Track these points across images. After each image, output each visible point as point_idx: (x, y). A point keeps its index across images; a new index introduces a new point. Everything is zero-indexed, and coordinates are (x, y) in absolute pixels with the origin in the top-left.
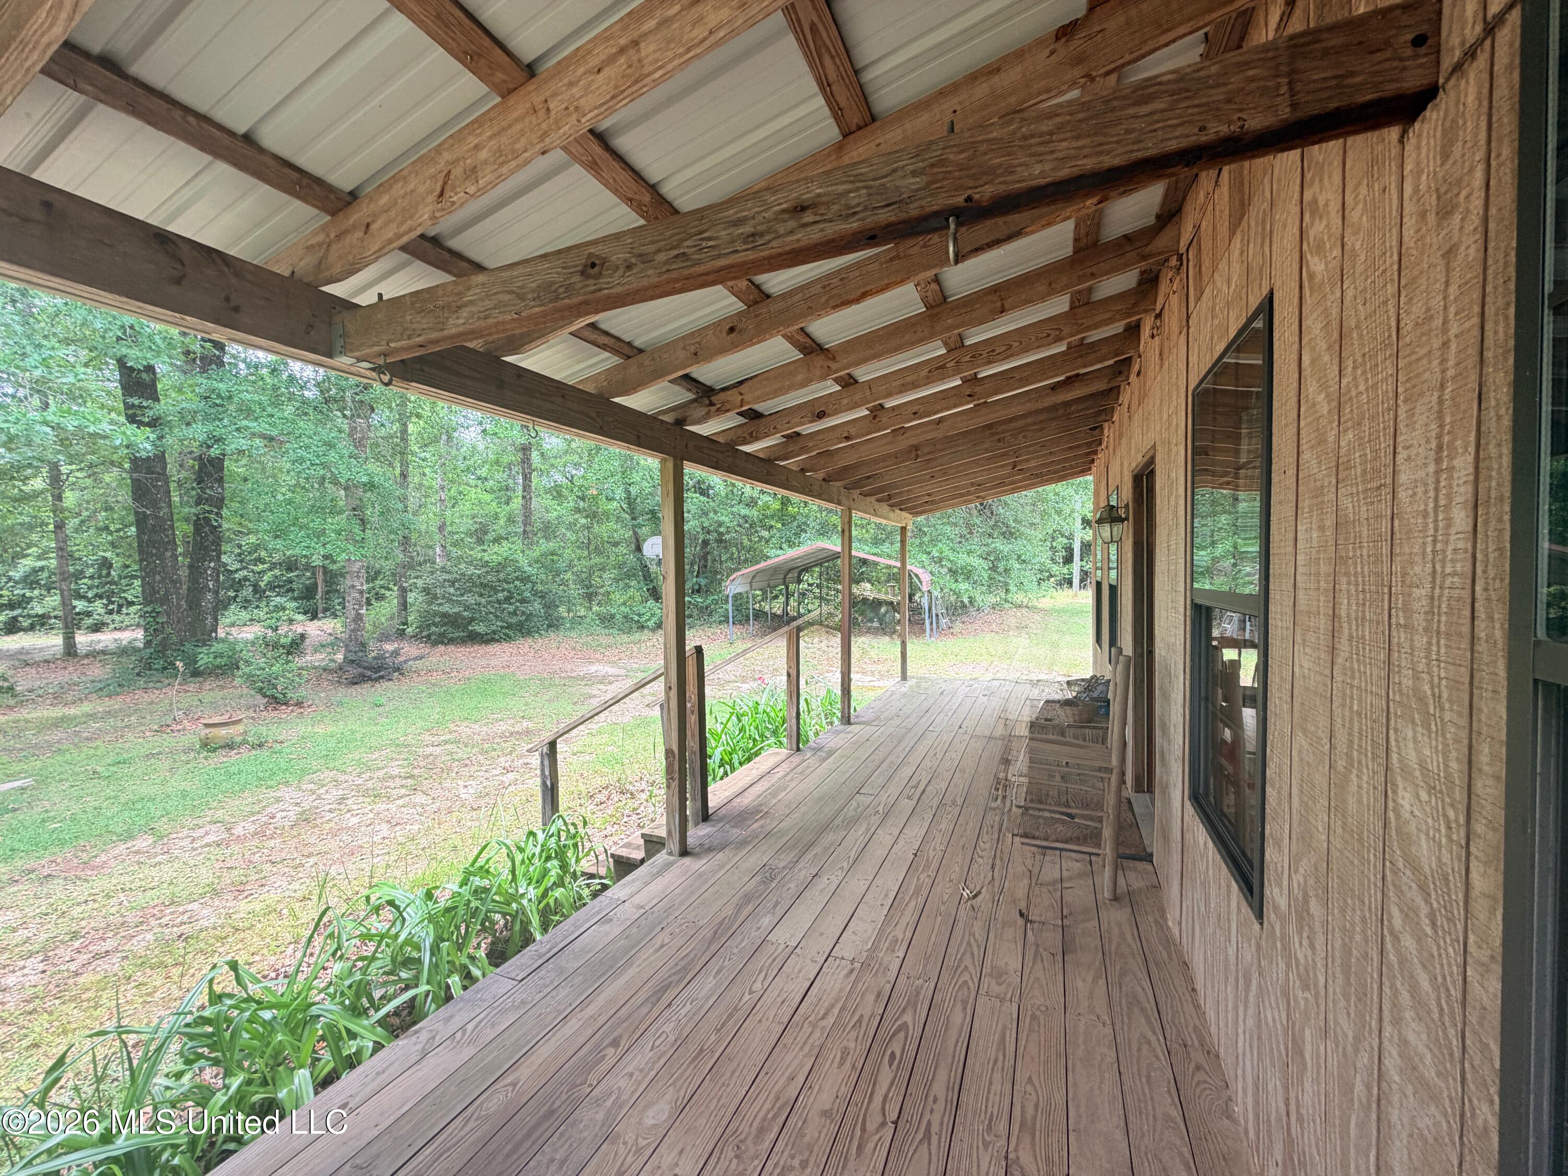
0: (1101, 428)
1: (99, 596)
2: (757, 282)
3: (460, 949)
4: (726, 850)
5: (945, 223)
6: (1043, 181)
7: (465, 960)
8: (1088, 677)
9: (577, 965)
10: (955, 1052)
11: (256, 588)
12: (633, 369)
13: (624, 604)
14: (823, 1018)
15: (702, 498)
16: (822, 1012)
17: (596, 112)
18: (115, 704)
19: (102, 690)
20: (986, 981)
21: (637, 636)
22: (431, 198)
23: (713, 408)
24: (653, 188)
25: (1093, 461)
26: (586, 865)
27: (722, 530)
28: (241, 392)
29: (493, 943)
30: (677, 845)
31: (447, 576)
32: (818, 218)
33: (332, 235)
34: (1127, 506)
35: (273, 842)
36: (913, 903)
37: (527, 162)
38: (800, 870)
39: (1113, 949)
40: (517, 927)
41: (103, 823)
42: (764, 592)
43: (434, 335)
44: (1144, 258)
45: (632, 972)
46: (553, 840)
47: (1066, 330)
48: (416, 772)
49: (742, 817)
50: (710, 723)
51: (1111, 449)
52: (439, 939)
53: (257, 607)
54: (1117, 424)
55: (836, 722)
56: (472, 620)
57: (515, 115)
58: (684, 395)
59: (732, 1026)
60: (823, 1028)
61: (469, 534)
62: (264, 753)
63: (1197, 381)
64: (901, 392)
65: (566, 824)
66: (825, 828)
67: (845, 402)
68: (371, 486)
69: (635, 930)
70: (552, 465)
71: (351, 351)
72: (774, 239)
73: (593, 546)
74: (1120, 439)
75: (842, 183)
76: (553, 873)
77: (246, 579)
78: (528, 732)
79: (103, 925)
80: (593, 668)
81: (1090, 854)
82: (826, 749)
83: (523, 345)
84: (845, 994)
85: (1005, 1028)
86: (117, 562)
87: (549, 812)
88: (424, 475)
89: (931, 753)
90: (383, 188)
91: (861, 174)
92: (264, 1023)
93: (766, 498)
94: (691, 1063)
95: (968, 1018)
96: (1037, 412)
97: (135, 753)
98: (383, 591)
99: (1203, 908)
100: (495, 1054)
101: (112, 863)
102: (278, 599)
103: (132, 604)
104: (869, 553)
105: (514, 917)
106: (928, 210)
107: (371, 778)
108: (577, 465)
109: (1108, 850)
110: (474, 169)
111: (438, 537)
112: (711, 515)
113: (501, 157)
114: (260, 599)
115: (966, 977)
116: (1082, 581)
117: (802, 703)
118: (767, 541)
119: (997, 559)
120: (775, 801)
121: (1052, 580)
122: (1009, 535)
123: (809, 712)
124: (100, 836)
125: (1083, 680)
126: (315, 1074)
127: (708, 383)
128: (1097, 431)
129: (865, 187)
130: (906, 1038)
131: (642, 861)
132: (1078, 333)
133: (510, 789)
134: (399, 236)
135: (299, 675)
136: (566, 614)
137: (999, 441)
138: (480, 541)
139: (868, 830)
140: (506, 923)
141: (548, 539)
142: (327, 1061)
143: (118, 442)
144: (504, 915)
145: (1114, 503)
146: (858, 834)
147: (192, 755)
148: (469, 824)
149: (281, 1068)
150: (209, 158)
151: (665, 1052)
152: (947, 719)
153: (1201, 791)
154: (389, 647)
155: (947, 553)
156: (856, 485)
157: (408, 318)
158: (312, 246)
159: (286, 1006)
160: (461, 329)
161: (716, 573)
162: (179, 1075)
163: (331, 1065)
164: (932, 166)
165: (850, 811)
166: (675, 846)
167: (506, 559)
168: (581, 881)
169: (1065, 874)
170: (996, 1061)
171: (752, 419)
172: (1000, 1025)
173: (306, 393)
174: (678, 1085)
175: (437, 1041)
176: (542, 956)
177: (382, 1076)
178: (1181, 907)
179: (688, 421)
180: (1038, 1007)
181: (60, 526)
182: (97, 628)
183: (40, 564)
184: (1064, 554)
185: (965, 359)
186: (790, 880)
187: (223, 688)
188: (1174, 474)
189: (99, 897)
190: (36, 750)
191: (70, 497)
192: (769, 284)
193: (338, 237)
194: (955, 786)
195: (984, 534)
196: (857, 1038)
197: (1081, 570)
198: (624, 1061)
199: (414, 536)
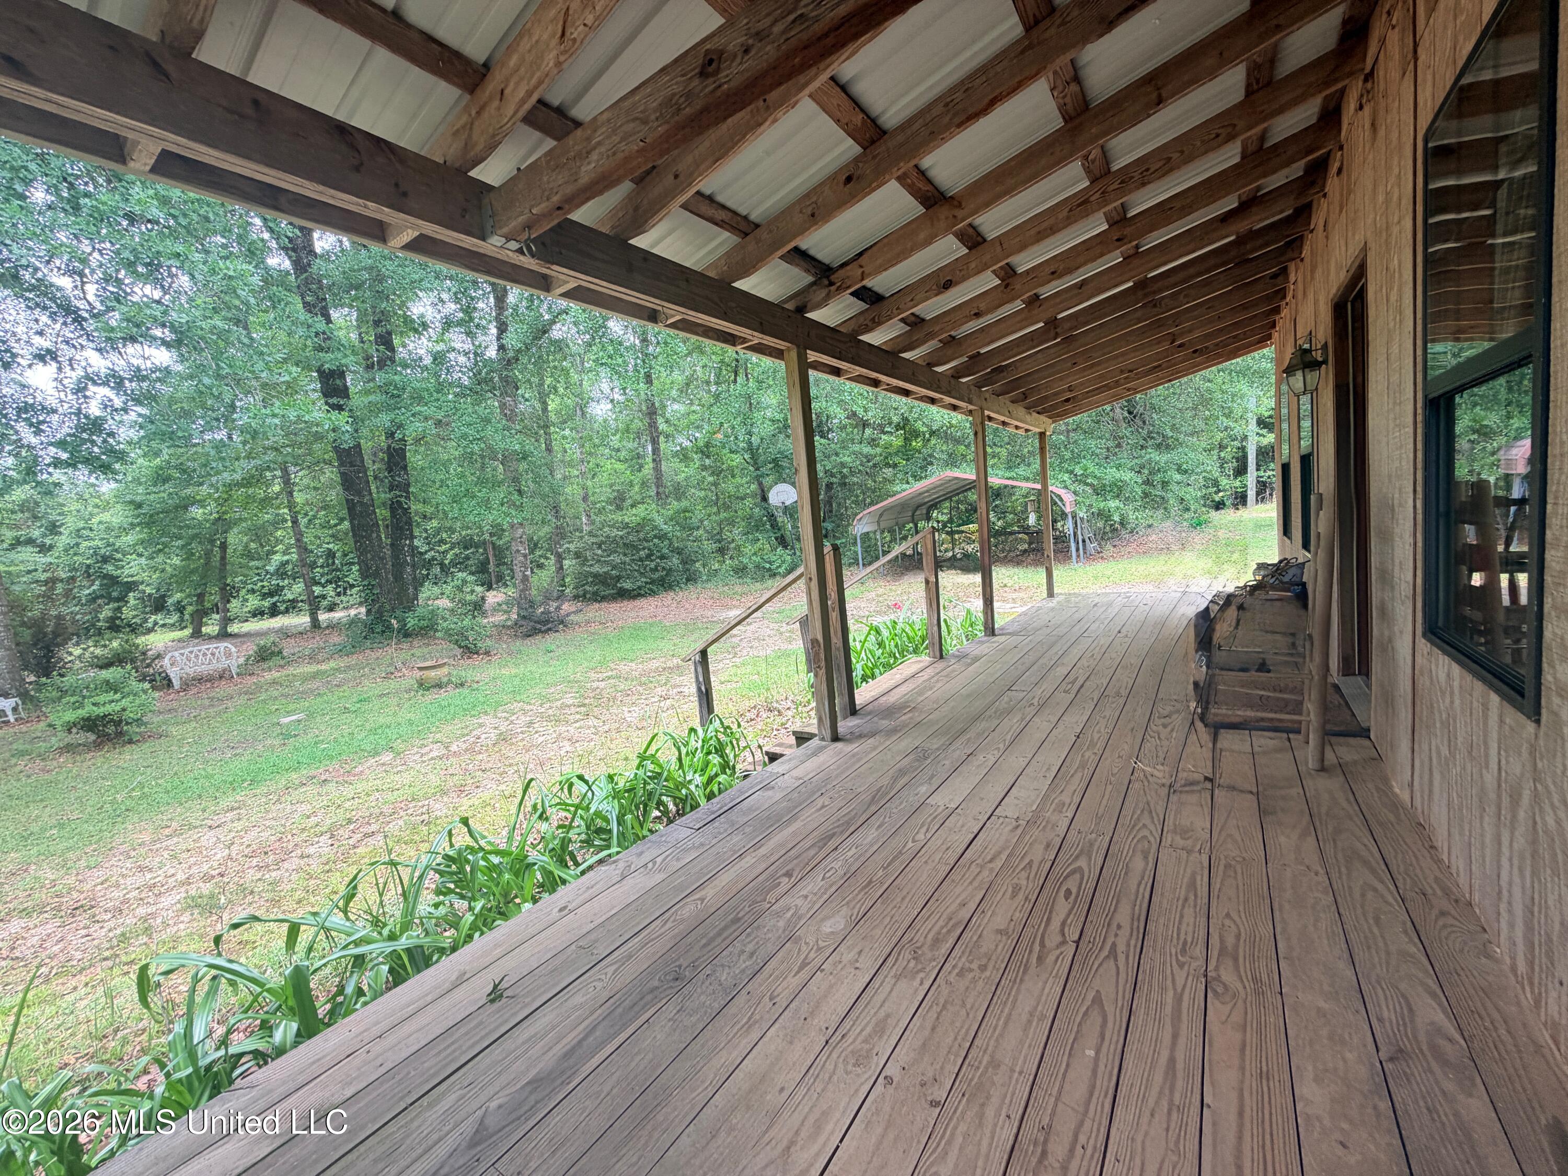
0: (1284, 271)
1: (329, 582)
4: (877, 737)
9: (746, 820)
10: (1138, 891)
11: (443, 567)
12: (751, 247)
13: (755, 554)
14: (991, 861)
15: (823, 441)
16: (989, 858)
18: (353, 660)
19: (341, 651)
20: (1168, 839)
21: (769, 583)
22: (555, 41)
23: (833, 288)
25: (1273, 325)
26: (744, 764)
27: (845, 471)
30: (829, 731)
31: (593, 540)
33: (473, 113)
34: (1325, 347)
35: (481, 756)
36: (1079, 775)
38: (954, 751)
39: (1323, 812)
41: (357, 744)
42: (893, 532)
43: (568, 190)
45: (797, 824)
46: (712, 735)
47: (1241, 125)
48: (587, 701)
49: (890, 712)
51: (1300, 295)
52: (623, 814)
53: (445, 582)
54: (1307, 260)
55: (979, 636)
56: (618, 578)
58: (798, 278)
59: (898, 865)
60: (991, 870)
61: (609, 502)
62: (465, 691)
63: (1429, 121)
64: (1037, 242)
65: (722, 723)
66: (977, 718)
67: (973, 265)
68: (523, 455)
69: (796, 795)
71: (501, 228)
73: (722, 503)
74: (1313, 274)
76: (715, 763)
77: (433, 559)
78: (678, 667)
79: (367, 814)
81: (1289, 731)
82: (970, 656)
83: (646, 221)
84: (1011, 844)
85: (1194, 875)
86: (339, 552)
87: (706, 714)
88: (565, 450)
89: (1088, 654)
90: (510, 51)
92: (495, 866)
93: (887, 438)
94: (861, 890)
95: (1150, 865)
97: (371, 694)
98: (542, 560)
99: (1445, 751)
100: (683, 878)
101: (367, 772)
102: (460, 574)
103: (352, 586)
104: (1005, 478)
107: (551, 708)
109: (1312, 716)
111: (583, 507)
112: (833, 457)
114: (446, 575)
115: (1145, 832)
116: (1258, 494)
118: (892, 479)
119: (1153, 471)
120: (922, 698)
122: (1164, 446)
123: (949, 633)
124: (356, 753)
125: (1269, 564)
127: (826, 261)
128: (1281, 278)
130: (1082, 879)
132: (1257, 124)
133: (669, 712)
135: (485, 629)
136: (701, 569)
138: (619, 508)
139: (1022, 719)
141: (679, 499)
143: (327, 427)
145: (1305, 346)
146: (1012, 723)
147: (412, 693)
149: (510, 904)
150: (368, 43)
151: (835, 882)
152: (1102, 627)
153: (1441, 616)
154: (554, 605)
155: (1092, 468)
156: (987, 380)
157: (545, 179)
158: (458, 131)
159: (509, 855)
160: (592, 177)
161: (842, 515)
162: (436, 905)
165: (1003, 703)
166: (827, 735)
167: (644, 519)
169: (1256, 749)
170: (1186, 900)
171: (873, 302)
172: (1189, 871)
174: (851, 905)
175: (633, 868)
176: (713, 813)
177: (591, 891)
178: (1413, 766)
179: (809, 306)
180: (1234, 858)
181: (295, 522)
182: (331, 608)
183: (286, 558)
184: (1235, 464)
185: (1112, 187)
186: (945, 759)
187: (429, 645)
188: (1396, 262)
189: (362, 795)
190: (304, 695)
191: (299, 498)
192: (883, 112)
193: (478, 113)
194: (1118, 680)
195: (1134, 447)
196: (1028, 878)
197: (1258, 482)
198: (798, 887)
199: (563, 505)
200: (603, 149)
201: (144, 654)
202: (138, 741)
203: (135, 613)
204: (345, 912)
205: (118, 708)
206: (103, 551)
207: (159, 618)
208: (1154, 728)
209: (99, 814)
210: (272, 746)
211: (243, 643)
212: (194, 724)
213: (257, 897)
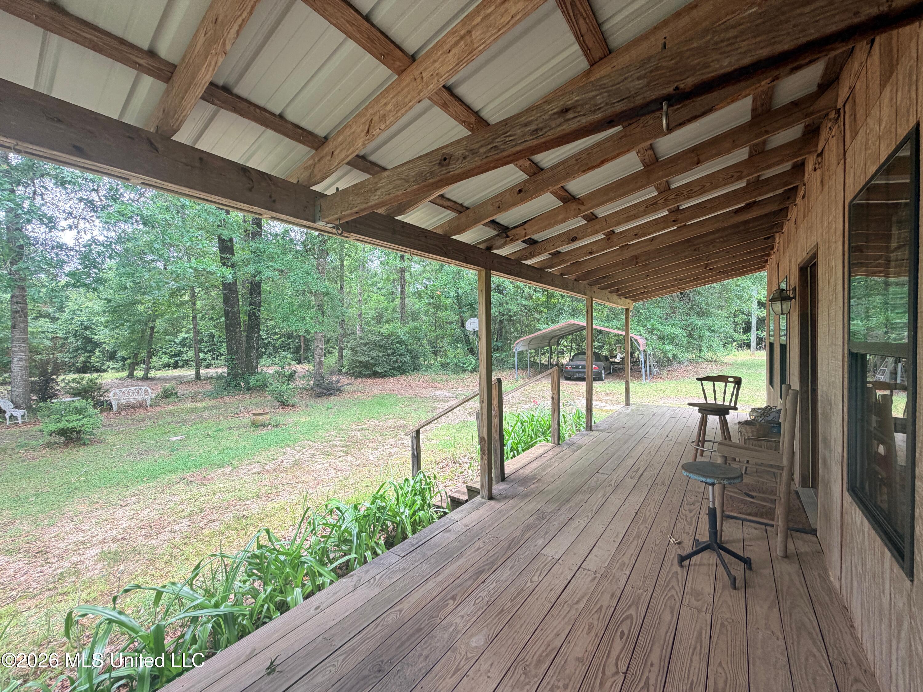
0: (773, 237)
1: (209, 351)
2: (536, 161)
3: (371, 539)
4: (515, 499)
5: (660, 106)
6: (729, 69)
7: (373, 544)
8: (763, 406)
9: (432, 553)
10: (665, 638)
11: (274, 348)
12: (463, 218)
13: (455, 357)
14: (576, 603)
15: (500, 295)
16: (576, 600)
17: (448, 74)
18: (216, 402)
19: (211, 396)
20: (687, 597)
21: (462, 375)
22: (363, 134)
23: (508, 239)
24: (476, 114)
25: (767, 261)
26: (435, 501)
27: (511, 313)
28: (269, 248)
29: (387, 538)
30: (487, 493)
31: (362, 341)
32: (576, 114)
33: (316, 160)
34: (794, 289)
35: (282, 475)
36: (635, 543)
37: (411, 108)
38: (561, 515)
39: (785, 589)
40: (399, 530)
41: (212, 459)
42: (537, 351)
43: (363, 206)
44: (807, 115)
45: (462, 561)
46: (418, 484)
47: (746, 172)
48: (348, 444)
49: (525, 481)
50: (505, 426)
51: (781, 253)
52: (361, 531)
53: (275, 357)
54: (786, 234)
55: (582, 429)
56: (375, 365)
57: (405, 84)
58: (491, 232)
59: (520, 599)
60: (577, 610)
61: (373, 318)
62: (277, 430)
63: (852, 197)
64: (627, 222)
65: (425, 476)
66: (576, 492)
67: (590, 230)
68: (327, 294)
69: (463, 538)
70: (416, 280)
71: (324, 218)
72: (549, 130)
73: (438, 325)
74: (788, 244)
75: (592, 91)
76: (418, 502)
77: (270, 343)
78: (404, 426)
79: (212, 507)
80: (438, 393)
81: (766, 525)
82: (576, 445)
83: (405, 210)
84: (590, 591)
85: (701, 628)
86: (217, 335)
87: (416, 470)
88: (351, 287)
89: (647, 452)
90: (339, 133)
91: (605, 84)
92: (281, 562)
93: (537, 294)
94: (497, 616)
95: (675, 618)
96: (724, 229)
97: (224, 426)
98: (331, 349)
99: (860, 569)
100: (391, 593)
101: (216, 478)
102: (284, 353)
103: (222, 355)
104: (603, 326)
105: (398, 525)
106: (648, 99)
107: (326, 446)
108: (429, 279)
109: (780, 522)
110: (384, 116)
111: (358, 320)
112: (505, 305)
113: (398, 107)
114: (276, 353)
115: (673, 592)
116: (757, 344)
117: (561, 417)
118: (538, 320)
119: (693, 329)
120: (544, 473)
121: (735, 343)
122: (702, 314)
123: (565, 423)
124: (211, 465)
125: (759, 409)
126: (304, 591)
127: (506, 225)
128: (770, 240)
129: (606, 92)
130: (632, 623)
131: (467, 501)
132: (756, 173)
133: (395, 456)
134: (347, 156)
135: (294, 392)
136: (423, 363)
137: (695, 250)
138: (379, 322)
139: (604, 496)
140: (394, 528)
141: (413, 321)
142: (309, 587)
143: (219, 275)
144: (393, 523)
145: (783, 286)
146: (598, 497)
147: (248, 428)
148: (374, 473)
149: (288, 586)
150: (264, 128)
151: (481, 608)
152: (657, 431)
153: (858, 485)
154: (335, 378)
155: (657, 325)
156: (596, 282)
157: (351, 199)
158: (307, 167)
159: (291, 555)
160: (376, 202)
161: (507, 339)
162: (245, 582)
163: (311, 588)
164: (651, 72)
165: (593, 482)
166: (485, 493)
167: (392, 332)
168: (433, 509)
169: (745, 536)
170: (695, 648)
171: (531, 244)
172: (698, 626)
173: (298, 248)
174: (489, 627)
175: (362, 582)
176: (413, 545)
177: (335, 596)
178: (841, 567)
179: (494, 247)
180: (727, 619)
181: (194, 318)
182: (208, 366)
183: (186, 336)
184: (744, 326)
185: (671, 197)
186: (555, 520)
187: (260, 397)
188: (833, 263)
189: (210, 494)
190: (185, 423)
191: (198, 304)
192: (542, 161)
193: (319, 161)
194: (664, 473)
195: (684, 313)
196: (599, 619)
197: (758, 337)
198: (459, 609)
199: (346, 320)
200: (383, 190)
201: (99, 389)
202: (88, 444)
203: (98, 360)
204: (191, 585)
205: (80, 424)
206: (86, 323)
207: (111, 364)
208: (684, 511)
209: (60, 490)
210: (164, 455)
211: (156, 384)
212: (121, 436)
213: (142, 557)
